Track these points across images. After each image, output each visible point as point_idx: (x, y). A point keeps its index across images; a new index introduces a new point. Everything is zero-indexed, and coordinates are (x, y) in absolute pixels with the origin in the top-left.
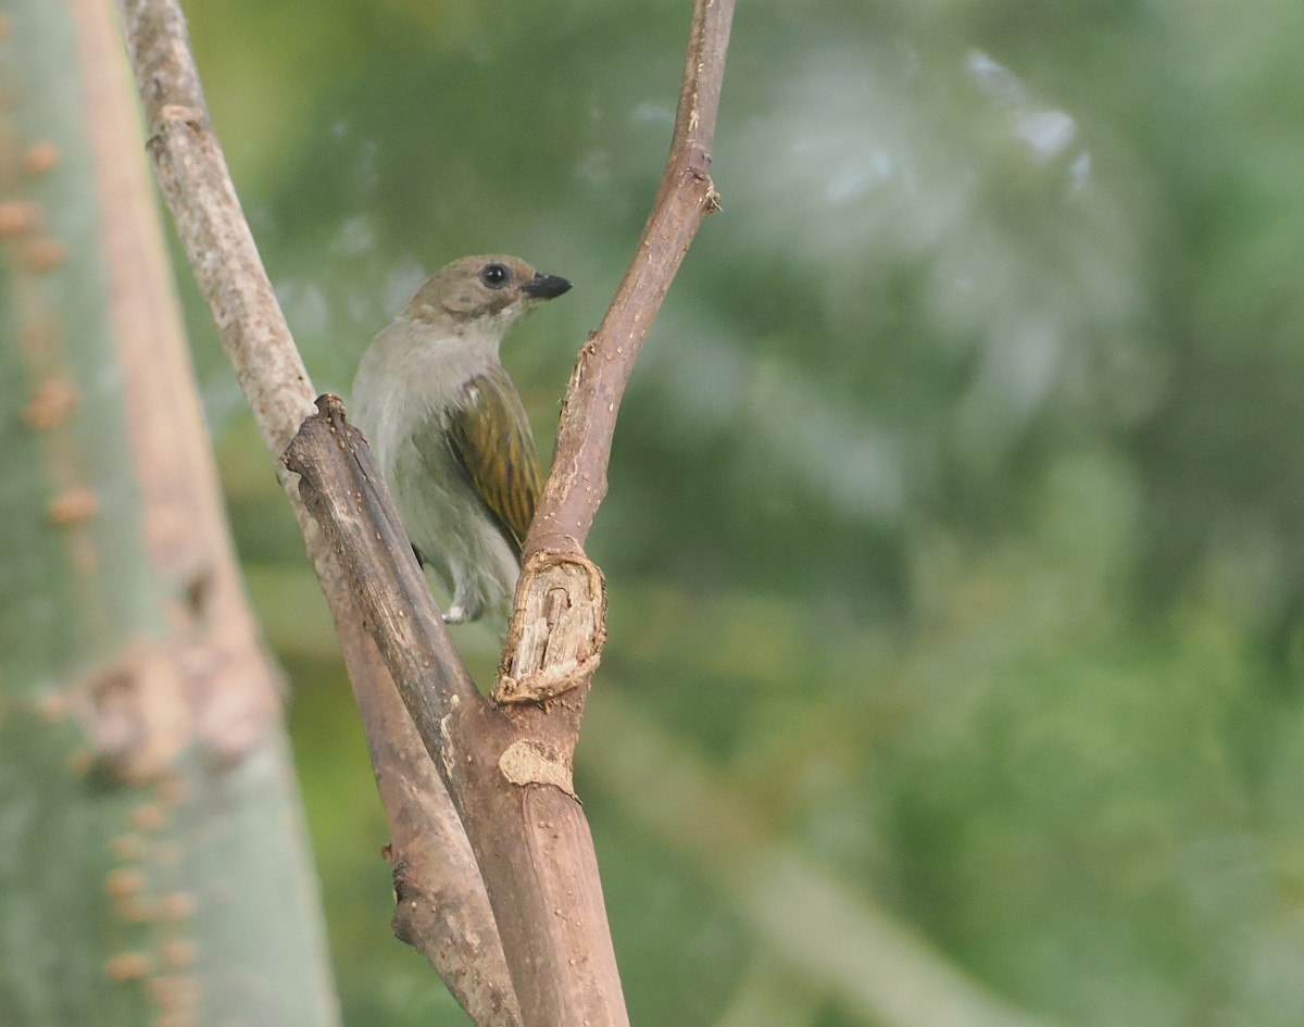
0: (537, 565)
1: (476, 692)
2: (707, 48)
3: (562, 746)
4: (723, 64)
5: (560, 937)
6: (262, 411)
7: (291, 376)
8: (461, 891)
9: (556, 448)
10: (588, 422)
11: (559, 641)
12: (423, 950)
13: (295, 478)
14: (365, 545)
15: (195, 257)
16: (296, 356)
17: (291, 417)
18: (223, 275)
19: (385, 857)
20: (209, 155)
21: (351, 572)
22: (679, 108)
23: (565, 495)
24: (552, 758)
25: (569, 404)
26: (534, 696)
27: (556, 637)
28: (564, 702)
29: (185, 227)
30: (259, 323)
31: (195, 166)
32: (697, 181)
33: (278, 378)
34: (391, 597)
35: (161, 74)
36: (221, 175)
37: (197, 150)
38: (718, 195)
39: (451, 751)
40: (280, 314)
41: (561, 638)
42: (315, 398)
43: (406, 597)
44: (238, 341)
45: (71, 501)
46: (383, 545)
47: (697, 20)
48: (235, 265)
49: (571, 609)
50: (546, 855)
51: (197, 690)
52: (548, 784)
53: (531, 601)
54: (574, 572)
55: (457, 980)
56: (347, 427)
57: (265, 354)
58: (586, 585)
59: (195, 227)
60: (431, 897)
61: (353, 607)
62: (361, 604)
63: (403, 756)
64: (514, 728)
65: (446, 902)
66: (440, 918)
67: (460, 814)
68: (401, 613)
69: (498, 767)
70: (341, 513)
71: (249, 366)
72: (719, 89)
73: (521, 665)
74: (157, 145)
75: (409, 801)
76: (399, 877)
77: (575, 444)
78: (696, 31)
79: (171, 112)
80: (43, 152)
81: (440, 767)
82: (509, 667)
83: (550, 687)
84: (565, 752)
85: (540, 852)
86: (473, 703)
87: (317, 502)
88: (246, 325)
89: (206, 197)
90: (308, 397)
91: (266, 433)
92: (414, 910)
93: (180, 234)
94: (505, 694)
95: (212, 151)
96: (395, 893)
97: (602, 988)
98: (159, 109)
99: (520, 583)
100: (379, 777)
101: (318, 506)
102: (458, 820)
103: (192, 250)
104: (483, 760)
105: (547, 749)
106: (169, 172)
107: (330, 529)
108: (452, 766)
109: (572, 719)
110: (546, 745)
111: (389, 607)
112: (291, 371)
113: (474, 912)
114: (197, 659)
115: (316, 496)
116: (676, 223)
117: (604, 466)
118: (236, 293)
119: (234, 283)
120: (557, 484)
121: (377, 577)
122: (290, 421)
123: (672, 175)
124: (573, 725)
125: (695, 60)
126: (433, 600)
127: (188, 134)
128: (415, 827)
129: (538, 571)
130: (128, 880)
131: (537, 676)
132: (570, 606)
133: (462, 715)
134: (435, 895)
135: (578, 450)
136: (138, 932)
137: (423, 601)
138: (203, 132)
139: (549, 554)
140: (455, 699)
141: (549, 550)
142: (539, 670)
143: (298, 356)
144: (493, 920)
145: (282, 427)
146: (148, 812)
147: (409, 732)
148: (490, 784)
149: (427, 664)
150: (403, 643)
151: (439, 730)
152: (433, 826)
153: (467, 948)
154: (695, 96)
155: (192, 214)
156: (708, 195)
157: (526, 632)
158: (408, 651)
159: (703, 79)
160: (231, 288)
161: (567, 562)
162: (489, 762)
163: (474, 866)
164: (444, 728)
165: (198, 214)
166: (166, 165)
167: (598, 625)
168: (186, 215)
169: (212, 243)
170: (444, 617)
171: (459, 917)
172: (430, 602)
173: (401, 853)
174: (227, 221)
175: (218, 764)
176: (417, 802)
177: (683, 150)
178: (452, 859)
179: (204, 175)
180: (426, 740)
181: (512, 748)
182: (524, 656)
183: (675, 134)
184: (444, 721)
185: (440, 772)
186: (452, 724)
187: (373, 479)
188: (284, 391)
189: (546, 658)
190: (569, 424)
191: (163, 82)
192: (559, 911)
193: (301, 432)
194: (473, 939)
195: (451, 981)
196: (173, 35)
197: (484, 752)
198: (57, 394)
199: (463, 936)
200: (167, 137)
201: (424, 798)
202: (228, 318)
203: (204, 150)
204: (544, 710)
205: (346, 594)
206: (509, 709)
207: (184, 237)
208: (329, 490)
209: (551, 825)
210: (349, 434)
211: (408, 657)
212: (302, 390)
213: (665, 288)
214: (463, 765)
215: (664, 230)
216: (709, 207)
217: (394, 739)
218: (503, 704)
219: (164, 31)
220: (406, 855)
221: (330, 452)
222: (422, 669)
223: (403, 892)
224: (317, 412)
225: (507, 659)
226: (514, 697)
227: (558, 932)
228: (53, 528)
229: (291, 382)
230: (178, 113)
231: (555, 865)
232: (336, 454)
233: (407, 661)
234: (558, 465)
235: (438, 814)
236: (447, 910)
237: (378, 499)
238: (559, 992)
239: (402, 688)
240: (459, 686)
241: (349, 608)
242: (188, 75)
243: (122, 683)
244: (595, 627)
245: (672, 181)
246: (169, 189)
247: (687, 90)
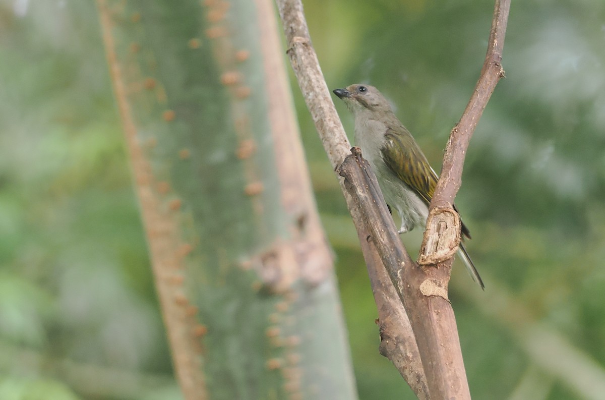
0: (435, 212)
1: (411, 261)
2: (501, 16)
3: (444, 281)
4: (507, 22)
5: (442, 354)
6: (331, 153)
7: (342, 140)
8: (405, 336)
9: (442, 169)
10: (454, 158)
11: (443, 241)
12: (390, 359)
13: (343, 178)
14: (369, 204)
15: (306, 94)
16: (344, 132)
17: (342, 156)
18: (316, 101)
19: (376, 323)
20: (311, 55)
21: (364, 215)
22: (490, 39)
23: (445, 186)
24: (440, 286)
25: (447, 151)
26: (433, 262)
27: (442, 240)
28: (444, 265)
29: (302, 83)
30: (330, 120)
31: (306, 60)
32: (497, 66)
33: (337, 141)
34: (379, 224)
35: (293, 25)
36: (316, 63)
37: (307, 54)
38: (504, 72)
39: (401, 283)
40: (338, 116)
41: (443, 240)
42: (351, 148)
43: (385, 224)
44: (322, 127)
45: (253, 186)
46: (376, 204)
47: (496, 5)
48: (321, 97)
49: (447, 229)
50: (437, 323)
51: (301, 258)
52: (438, 296)
53: (432, 226)
54: (448, 215)
55: (403, 370)
56: (362, 159)
57: (332, 131)
58: (453, 220)
59: (306, 83)
60: (394, 339)
61: (365, 228)
62: (367, 227)
63: (383, 285)
64: (426, 274)
65: (400, 341)
66: (397, 347)
67: (405, 307)
68: (383, 230)
69: (419, 289)
70: (359, 192)
71: (326, 136)
72: (505, 31)
73: (428, 250)
74: (290, 52)
75: (386, 302)
76: (382, 331)
77: (449, 166)
78: (496, 9)
79: (297, 39)
80: (244, 53)
81: (397, 289)
82: (424, 251)
83: (439, 259)
84: (445, 283)
85: (435, 322)
86: (410, 265)
87: (351, 188)
88: (325, 121)
89: (310, 72)
90: (349, 148)
91: (332, 162)
92: (387, 344)
93: (300, 86)
94: (422, 261)
95: (312, 54)
96: (380, 337)
97: (458, 373)
98: (293, 37)
99: (428, 219)
100: (374, 293)
101: (352, 189)
102: (404, 309)
103: (305, 92)
104: (413, 287)
105: (438, 283)
106: (296, 62)
107: (356, 198)
108: (402, 289)
109: (448, 271)
110: (438, 281)
111: (378, 228)
112: (342, 138)
113: (410, 344)
114: (302, 247)
115: (351, 186)
116: (489, 82)
117: (460, 175)
118: (321, 108)
119: (320, 104)
120: (442, 182)
121: (374, 217)
122: (341, 157)
123: (487, 64)
124: (448, 274)
125: (496, 21)
126: (395, 225)
127: (303, 48)
128: (388, 312)
129: (435, 215)
130: (275, 331)
131: (434, 255)
132: (447, 228)
133: (406, 269)
134: (395, 338)
135: (450, 169)
136: (278, 351)
137: (391, 226)
138: (309, 47)
139: (439, 208)
140: (403, 263)
141: (439, 206)
142: (435, 252)
143: (345, 133)
144: (417, 348)
145: (338, 159)
146: (282, 305)
147: (386, 276)
148: (416, 296)
149: (392, 250)
150: (383, 242)
151: (397, 275)
152: (395, 312)
153: (407, 358)
154: (496, 34)
155: (304, 77)
156: (501, 71)
157: (430, 238)
158: (385, 245)
159: (499, 27)
160: (319, 106)
161: (446, 211)
162: (416, 287)
163: (410, 327)
164: (399, 274)
165: (307, 78)
166: (295, 59)
167: (457, 235)
168: (302, 78)
169: (312, 89)
170: (399, 232)
171: (405, 346)
172: (394, 226)
173: (383, 322)
174: (318, 81)
175: (309, 287)
176: (389, 303)
177: (491, 55)
178: (402, 324)
179: (309, 63)
180: (392, 279)
181: (425, 282)
182: (430, 247)
183: (488, 48)
184: (399, 272)
185: (397, 291)
186: (402, 273)
187: (372, 180)
188: (339, 145)
189: (438, 248)
190: (447, 159)
191: (294, 28)
192: (442, 344)
193: (345, 161)
194: (410, 355)
195: (401, 371)
196: (298, 10)
197: (413, 283)
198: (248, 145)
199: (406, 354)
200: (295, 49)
201: (391, 301)
202: (318, 118)
203: (309, 54)
204: (437, 267)
205: (362, 223)
206: (423, 267)
207: (301, 88)
208: (355, 183)
209: (439, 311)
210: (363, 162)
211: (385, 247)
212: (346, 145)
213: (484, 107)
214: (406, 288)
215: (484, 85)
216: (501, 76)
217: (380, 279)
218: (421, 265)
219: (294, 9)
220: (385, 323)
221: (356, 169)
222: (391, 252)
223: (383, 337)
224: (351, 154)
225: (423, 248)
226: (425, 263)
227: (442, 352)
228: (247, 197)
229: (342, 142)
230: (299, 39)
231: (440, 327)
232: (358, 170)
233: (385, 249)
234: (443, 174)
235: (397, 307)
236: (400, 344)
237: (374, 187)
238: (442, 375)
239: (383, 259)
240: (404, 258)
241: (364, 228)
242: (304, 25)
243: (273, 256)
244: (456, 236)
245: (486, 66)
246: (296, 69)
247: (493, 31)
